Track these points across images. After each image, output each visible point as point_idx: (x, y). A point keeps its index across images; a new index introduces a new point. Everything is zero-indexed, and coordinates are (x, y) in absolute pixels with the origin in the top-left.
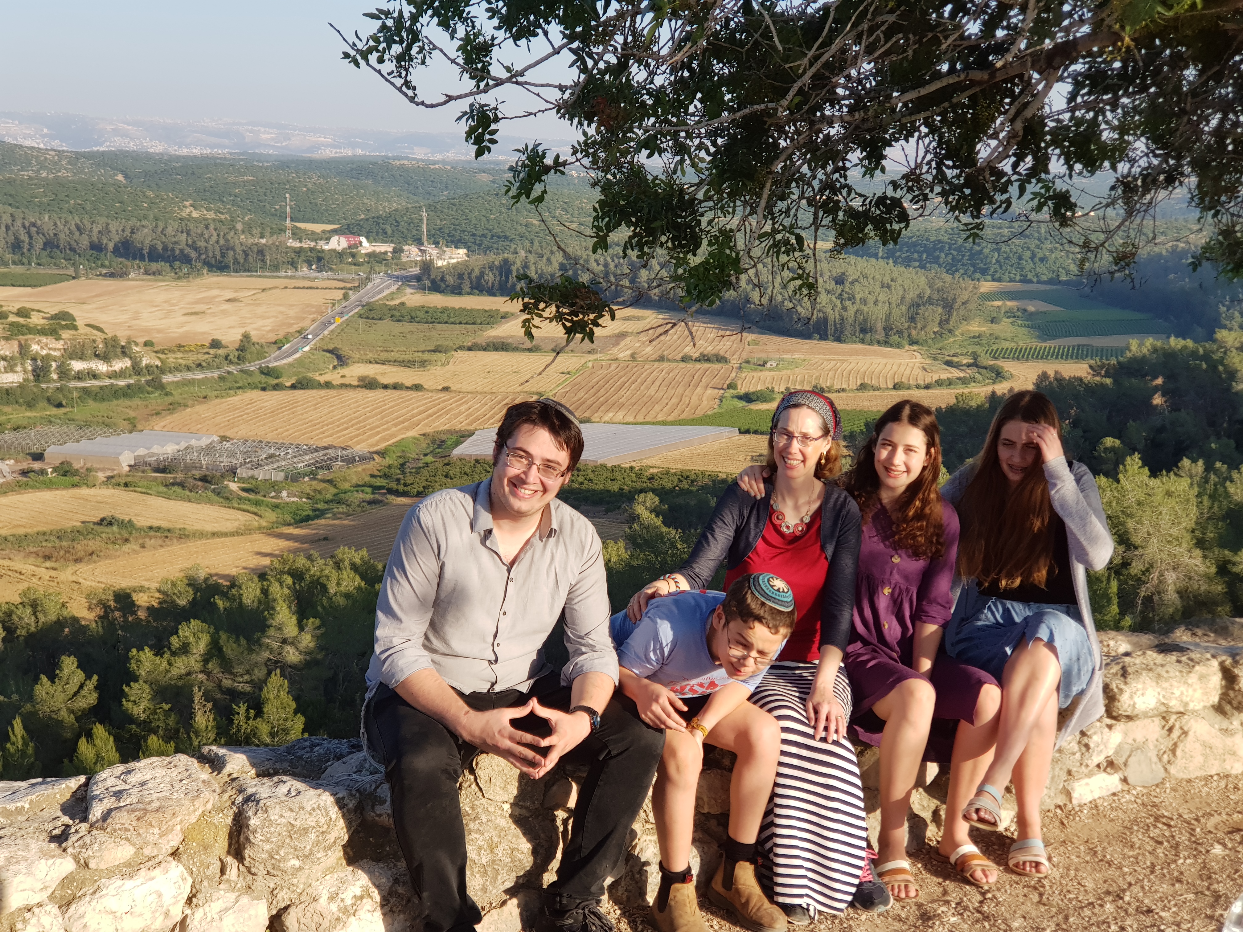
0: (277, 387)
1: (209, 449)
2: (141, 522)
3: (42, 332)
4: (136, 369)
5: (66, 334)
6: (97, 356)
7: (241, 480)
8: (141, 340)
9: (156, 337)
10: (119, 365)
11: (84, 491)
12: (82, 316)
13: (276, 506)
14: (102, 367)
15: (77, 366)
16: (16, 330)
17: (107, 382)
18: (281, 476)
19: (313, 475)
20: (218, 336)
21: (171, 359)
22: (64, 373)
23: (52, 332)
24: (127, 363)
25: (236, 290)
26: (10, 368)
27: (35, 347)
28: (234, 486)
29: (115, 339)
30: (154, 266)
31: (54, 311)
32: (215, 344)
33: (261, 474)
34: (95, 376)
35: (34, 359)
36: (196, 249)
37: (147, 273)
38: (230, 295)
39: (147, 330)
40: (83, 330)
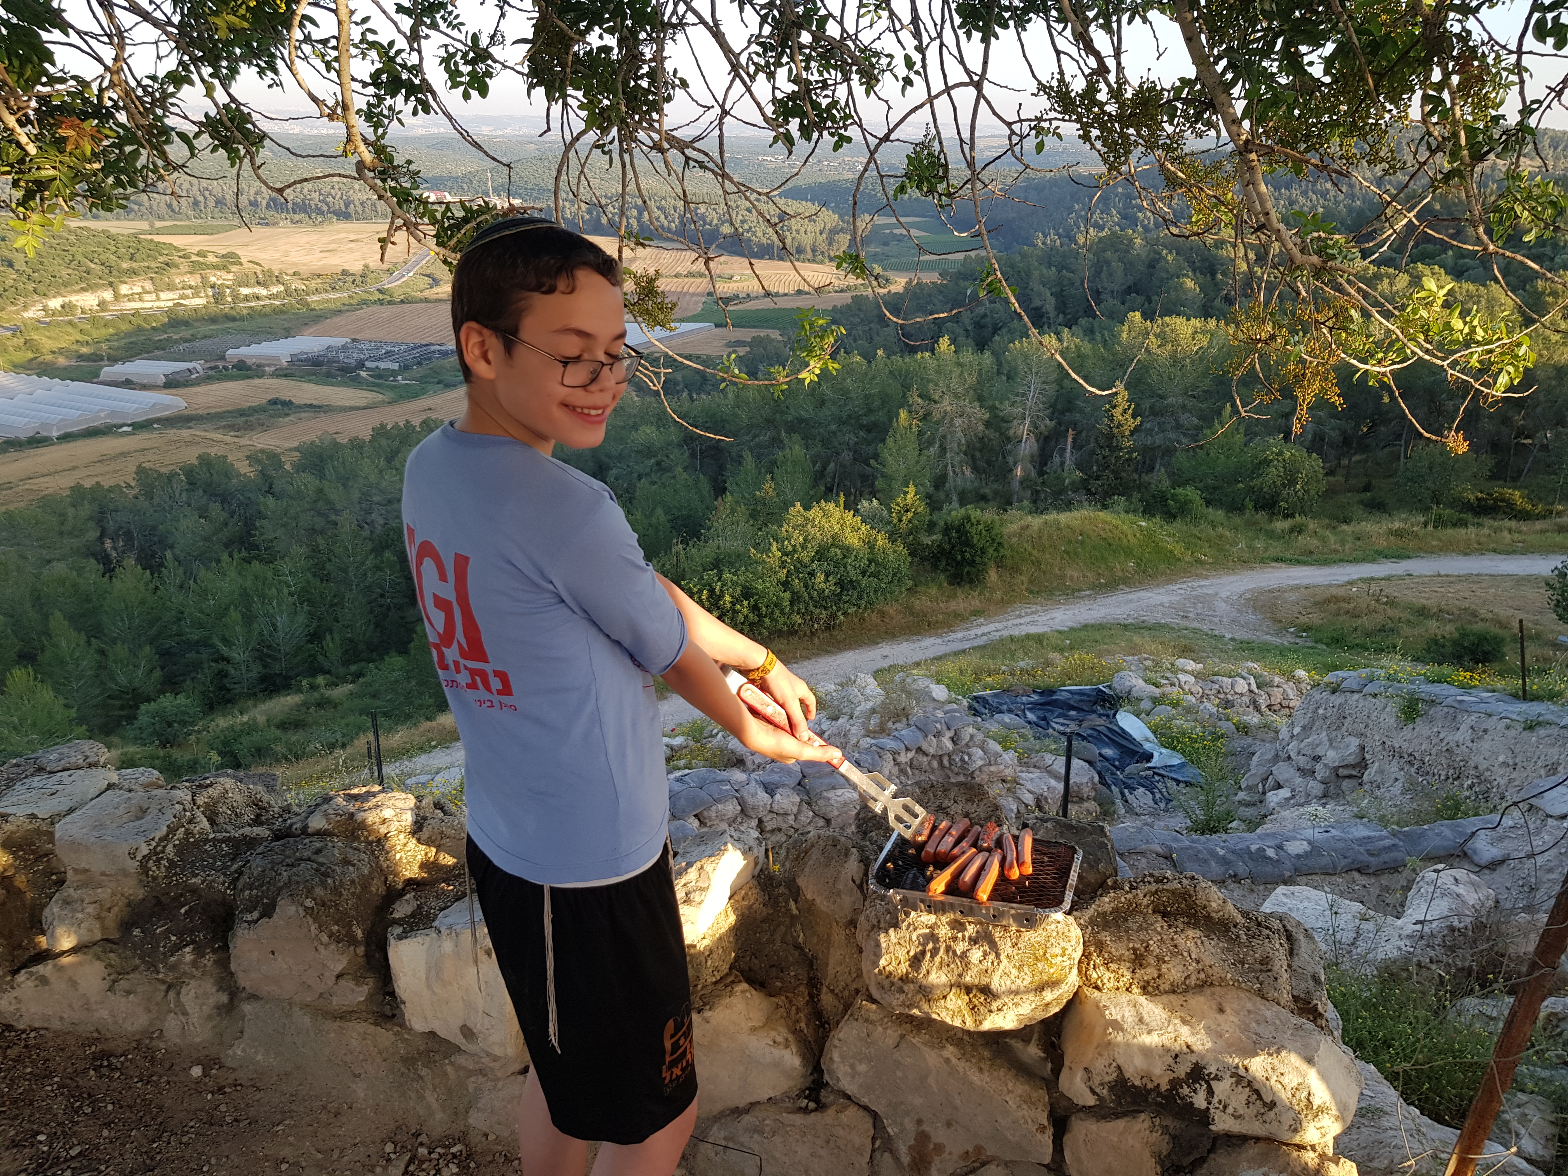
0: (390, 303)
1: (344, 347)
2: (296, 401)
3: (215, 267)
4: (288, 294)
5: (234, 269)
6: (259, 283)
7: (368, 369)
8: (291, 272)
9: (302, 269)
10: (274, 290)
11: (257, 381)
12: (245, 255)
13: (395, 387)
14: (263, 292)
15: (245, 291)
16: (195, 268)
17: (267, 302)
18: (396, 366)
19: (419, 364)
20: (346, 267)
21: (313, 285)
22: (236, 297)
23: (224, 268)
24: (282, 288)
25: (358, 234)
26: (196, 295)
27: (213, 279)
28: (363, 374)
29: (269, 271)
30: (297, 217)
31: (223, 252)
32: (345, 273)
33: (382, 365)
34: (258, 298)
35: (213, 287)
36: (327, 204)
37: (292, 222)
38: (353, 237)
39: (294, 264)
40: (247, 265)
